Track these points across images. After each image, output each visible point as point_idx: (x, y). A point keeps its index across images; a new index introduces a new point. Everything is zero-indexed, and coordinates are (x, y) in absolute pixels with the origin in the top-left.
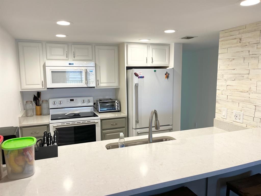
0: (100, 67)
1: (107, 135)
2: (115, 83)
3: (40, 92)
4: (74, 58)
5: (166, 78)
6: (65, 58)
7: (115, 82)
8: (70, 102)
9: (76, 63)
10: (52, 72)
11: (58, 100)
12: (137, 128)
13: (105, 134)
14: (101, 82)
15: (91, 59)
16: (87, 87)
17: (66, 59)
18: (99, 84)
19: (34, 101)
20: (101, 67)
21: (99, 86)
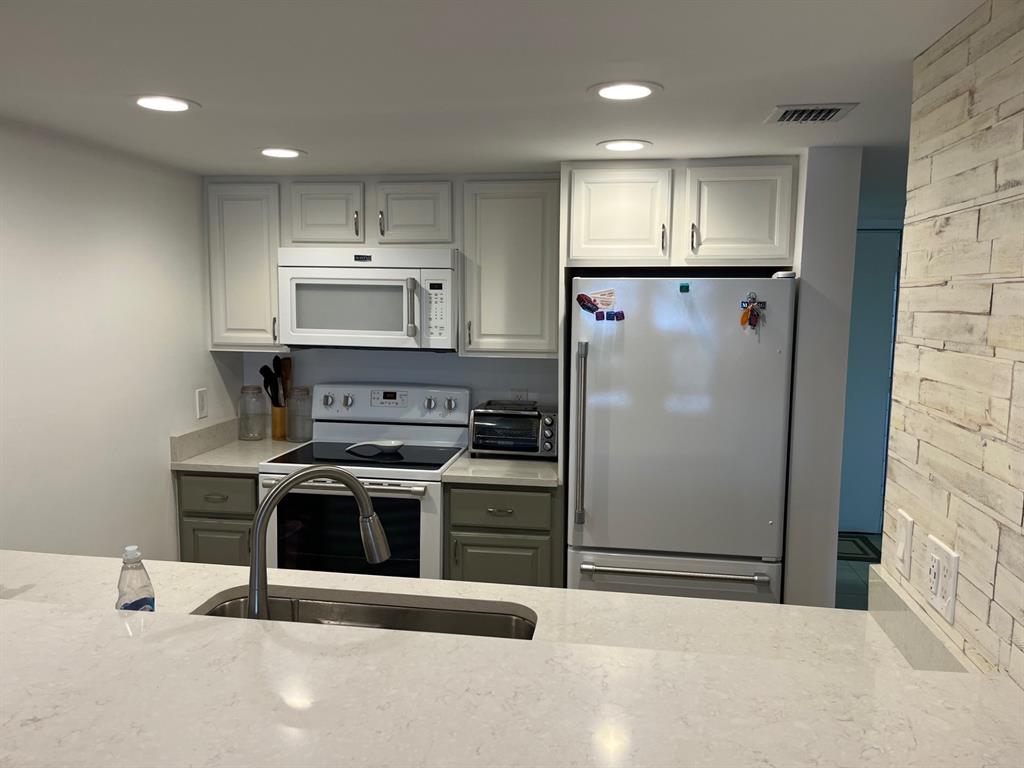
0: (480, 268)
1: (470, 551)
2: (541, 336)
3: (289, 359)
4: (382, 233)
5: (743, 323)
6: (351, 235)
7: (542, 330)
8: (382, 403)
9: (380, 254)
10: (299, 287)
11: (339, 392)
12: (584, 544)
13: (460, 546)
14: (483, 332)
15: (447, 236)
16: (416, 346)
17: (354, 237)
18: (475, 339)
19: (266, 389)
20: (483, 271)
21: (471, 347)
